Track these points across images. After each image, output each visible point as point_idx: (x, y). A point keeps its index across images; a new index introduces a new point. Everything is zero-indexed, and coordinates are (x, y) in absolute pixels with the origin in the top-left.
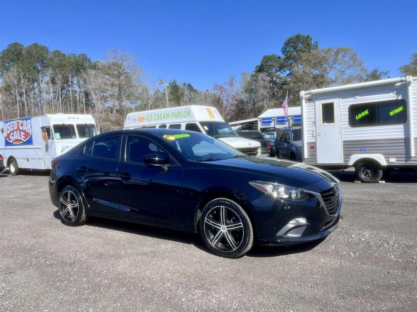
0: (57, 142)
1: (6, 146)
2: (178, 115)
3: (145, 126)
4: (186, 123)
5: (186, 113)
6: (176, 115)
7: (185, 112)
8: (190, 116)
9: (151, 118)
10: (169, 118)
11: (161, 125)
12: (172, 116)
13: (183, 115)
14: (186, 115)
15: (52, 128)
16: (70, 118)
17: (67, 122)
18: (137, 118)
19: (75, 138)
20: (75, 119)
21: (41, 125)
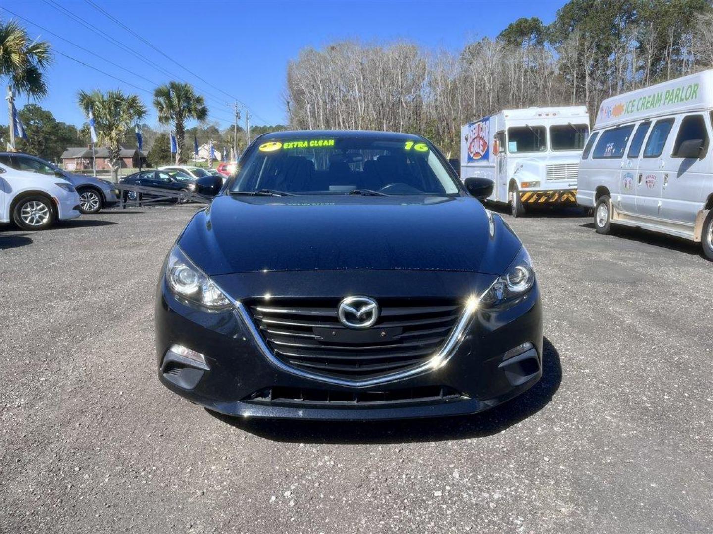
0: (509, 158)
1: (469, 162)
2: (677, 96)
3: (620, 124)
4: (684, 115)
5: (691, 90)
6: (673, 97)
7: (689, 87)
8: (696, 98)
9: (633, 106)
10: (659, 105)
11: (643, 121)
12: (666, 99)
13: (683, 97)
14: (690, 97)
15: (506, 133)
16: (540, 115)
17: (533, 123)
18: (614, 109)
19: (544, 150)
20: (551, 116)
21: (496, 128)
